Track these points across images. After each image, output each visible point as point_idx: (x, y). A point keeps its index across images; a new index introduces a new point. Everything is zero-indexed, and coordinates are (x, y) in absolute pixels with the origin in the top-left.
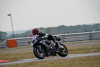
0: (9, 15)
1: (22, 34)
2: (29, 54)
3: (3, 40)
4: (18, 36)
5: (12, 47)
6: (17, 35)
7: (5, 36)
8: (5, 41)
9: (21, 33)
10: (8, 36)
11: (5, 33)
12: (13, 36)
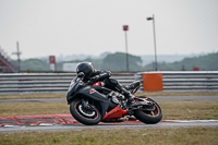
0: (149, 19)
1: (176, 63)
2: (190, 108)
3: (133, 73)
4: (164, 66)
5: (152, 91)
6: (164, 64)
7: (136, 65)
8: (136, 76)
9: (172, 61)
10: (144, 64)
11: (139, 59)
12: (156, 66)
